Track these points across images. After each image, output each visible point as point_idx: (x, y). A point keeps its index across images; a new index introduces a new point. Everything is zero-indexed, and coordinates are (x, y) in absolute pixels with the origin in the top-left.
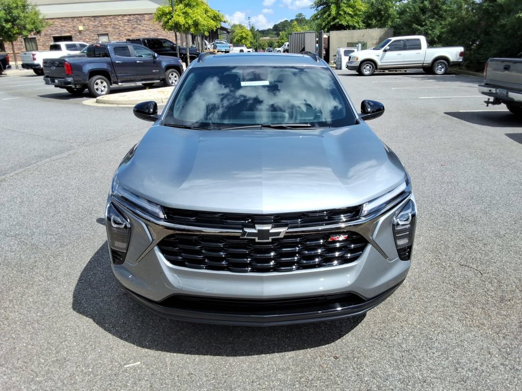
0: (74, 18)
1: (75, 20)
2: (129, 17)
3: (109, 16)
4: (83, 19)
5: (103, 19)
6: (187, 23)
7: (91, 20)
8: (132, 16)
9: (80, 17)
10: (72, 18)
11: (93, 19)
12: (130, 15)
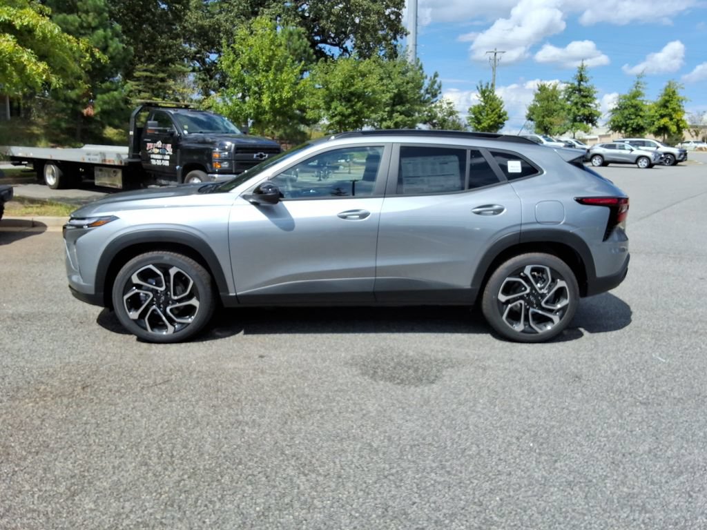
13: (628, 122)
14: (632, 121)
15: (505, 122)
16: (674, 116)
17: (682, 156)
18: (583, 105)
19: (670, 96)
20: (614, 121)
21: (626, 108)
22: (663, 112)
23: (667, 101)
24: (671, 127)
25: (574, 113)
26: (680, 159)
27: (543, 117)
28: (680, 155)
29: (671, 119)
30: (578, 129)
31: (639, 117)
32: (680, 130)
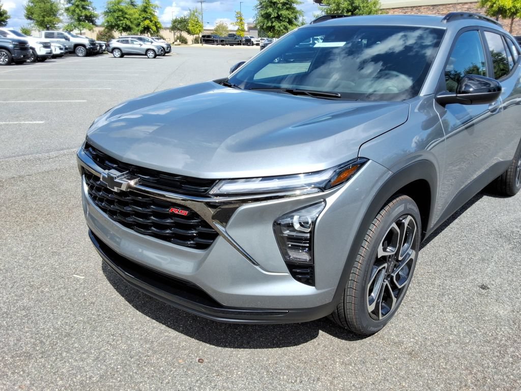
0: (414, 7)
1: (414, 9)
2: (469, 4)
3: (449, 4)
4: (423, 8)
5: (441, 8)
6: (514, 7)
7: (429, 9)
8: (473, 4)
9: (420, 6)
10: (411, 7)
11: (431, 8)
12: (471, 3)
13: (119, 22)
14: (122, 22)
15: (8, 20)
16: (152, 19)
17: (169, 49)
18: (84, 8)
19: (146, 3)
20: (108, 22)
21: (115, 12)
22: (144, 15)
23: (146, 7)
24: (152, 27)
25: (78, 14)
26: (168, 51)
27: (43, 17)
28: (168, 48)
29: (151, 21)
30: (84, 28)
31: (126, 19)
32: (158, 29)
